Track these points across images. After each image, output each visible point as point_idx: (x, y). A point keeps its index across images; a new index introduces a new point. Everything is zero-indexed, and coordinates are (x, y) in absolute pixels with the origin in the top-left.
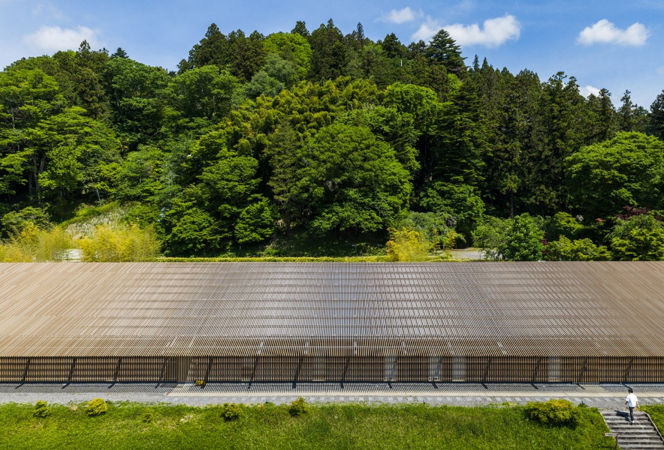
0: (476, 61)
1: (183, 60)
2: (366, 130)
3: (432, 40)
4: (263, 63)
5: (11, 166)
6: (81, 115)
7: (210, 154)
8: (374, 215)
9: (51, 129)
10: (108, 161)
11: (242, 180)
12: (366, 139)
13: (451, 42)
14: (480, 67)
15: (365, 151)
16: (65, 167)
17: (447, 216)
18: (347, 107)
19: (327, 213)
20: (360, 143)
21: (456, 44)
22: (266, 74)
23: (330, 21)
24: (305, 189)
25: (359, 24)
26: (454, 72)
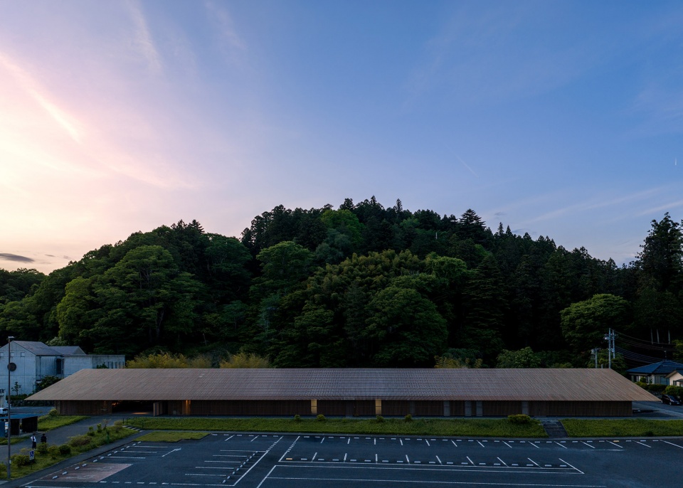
0: (501, 227)
1: (247, 229)
2: (413, 291)
3: (462, 218)
4: (325, 236)
5: (149, 316)
6: (191, 279)
7: (297, 307)
8: (423, 350)
9: (172, 289)
10: (210, 312)
11: (324, 325)
12: (415, 297)
13: (477, 218)
14: (505, 233)
15: (415, 306)
16: (185, 316)
17: (476, 351)
18: (398, 274)
19: (389, 349)
20: (411, 300)
21: (481, 220)
22: (327, 245)
23: (373, 198)
24: (372, 332)
25: (398, 200)
26: (480, 243)
